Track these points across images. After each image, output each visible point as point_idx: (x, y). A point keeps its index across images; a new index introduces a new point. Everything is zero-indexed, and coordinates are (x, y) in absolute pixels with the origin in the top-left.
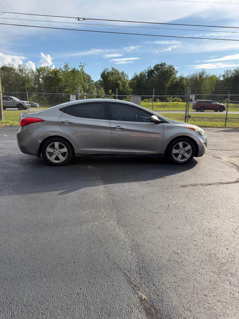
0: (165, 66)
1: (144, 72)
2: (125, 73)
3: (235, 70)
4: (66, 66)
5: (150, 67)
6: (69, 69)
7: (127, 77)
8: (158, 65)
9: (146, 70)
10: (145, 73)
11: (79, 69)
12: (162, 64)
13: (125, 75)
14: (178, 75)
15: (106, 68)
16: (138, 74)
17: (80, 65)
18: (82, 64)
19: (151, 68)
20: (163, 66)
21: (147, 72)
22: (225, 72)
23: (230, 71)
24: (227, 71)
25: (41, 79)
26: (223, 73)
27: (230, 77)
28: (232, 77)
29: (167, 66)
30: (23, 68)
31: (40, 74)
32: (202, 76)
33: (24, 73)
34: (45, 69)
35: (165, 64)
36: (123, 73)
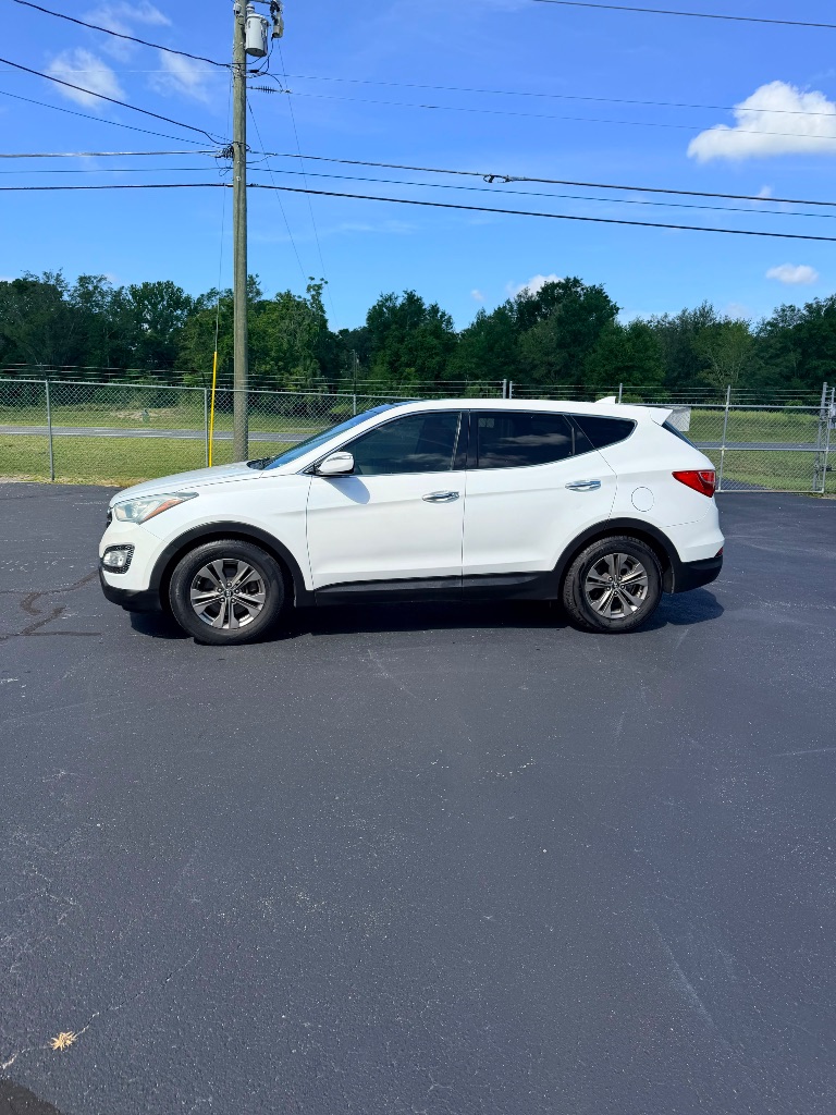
0: (579, 289)
1: (505, 307)
2: (442, 308)
3: (809, 307)
5: (526, 292)
7: (449, 322)
8: (553, 286)
9: (512, 300)
10: (510, 310)
11: (308, 297)
12: (568, 280)
13: (442, 316)
14: (624, 320)
15: (386, 293)
16: (490, 312)
17: (309, 282)
18: (317, 282)
19: (530, 294)
20: (570, 289)
21: (515, 307)
22: (776, 311)
23: (792, 308)
24: (783, 310)
25: (146, 326)
26: (770, 316)
27: (795, 327)
28: (798, 328)
29: (583, 289)
30: (96, 288)
31: (145, 306)
32: (703, 324)
33: (97, 305)
34: (161, 292)
35: (576, 282)
36: (435, 309)
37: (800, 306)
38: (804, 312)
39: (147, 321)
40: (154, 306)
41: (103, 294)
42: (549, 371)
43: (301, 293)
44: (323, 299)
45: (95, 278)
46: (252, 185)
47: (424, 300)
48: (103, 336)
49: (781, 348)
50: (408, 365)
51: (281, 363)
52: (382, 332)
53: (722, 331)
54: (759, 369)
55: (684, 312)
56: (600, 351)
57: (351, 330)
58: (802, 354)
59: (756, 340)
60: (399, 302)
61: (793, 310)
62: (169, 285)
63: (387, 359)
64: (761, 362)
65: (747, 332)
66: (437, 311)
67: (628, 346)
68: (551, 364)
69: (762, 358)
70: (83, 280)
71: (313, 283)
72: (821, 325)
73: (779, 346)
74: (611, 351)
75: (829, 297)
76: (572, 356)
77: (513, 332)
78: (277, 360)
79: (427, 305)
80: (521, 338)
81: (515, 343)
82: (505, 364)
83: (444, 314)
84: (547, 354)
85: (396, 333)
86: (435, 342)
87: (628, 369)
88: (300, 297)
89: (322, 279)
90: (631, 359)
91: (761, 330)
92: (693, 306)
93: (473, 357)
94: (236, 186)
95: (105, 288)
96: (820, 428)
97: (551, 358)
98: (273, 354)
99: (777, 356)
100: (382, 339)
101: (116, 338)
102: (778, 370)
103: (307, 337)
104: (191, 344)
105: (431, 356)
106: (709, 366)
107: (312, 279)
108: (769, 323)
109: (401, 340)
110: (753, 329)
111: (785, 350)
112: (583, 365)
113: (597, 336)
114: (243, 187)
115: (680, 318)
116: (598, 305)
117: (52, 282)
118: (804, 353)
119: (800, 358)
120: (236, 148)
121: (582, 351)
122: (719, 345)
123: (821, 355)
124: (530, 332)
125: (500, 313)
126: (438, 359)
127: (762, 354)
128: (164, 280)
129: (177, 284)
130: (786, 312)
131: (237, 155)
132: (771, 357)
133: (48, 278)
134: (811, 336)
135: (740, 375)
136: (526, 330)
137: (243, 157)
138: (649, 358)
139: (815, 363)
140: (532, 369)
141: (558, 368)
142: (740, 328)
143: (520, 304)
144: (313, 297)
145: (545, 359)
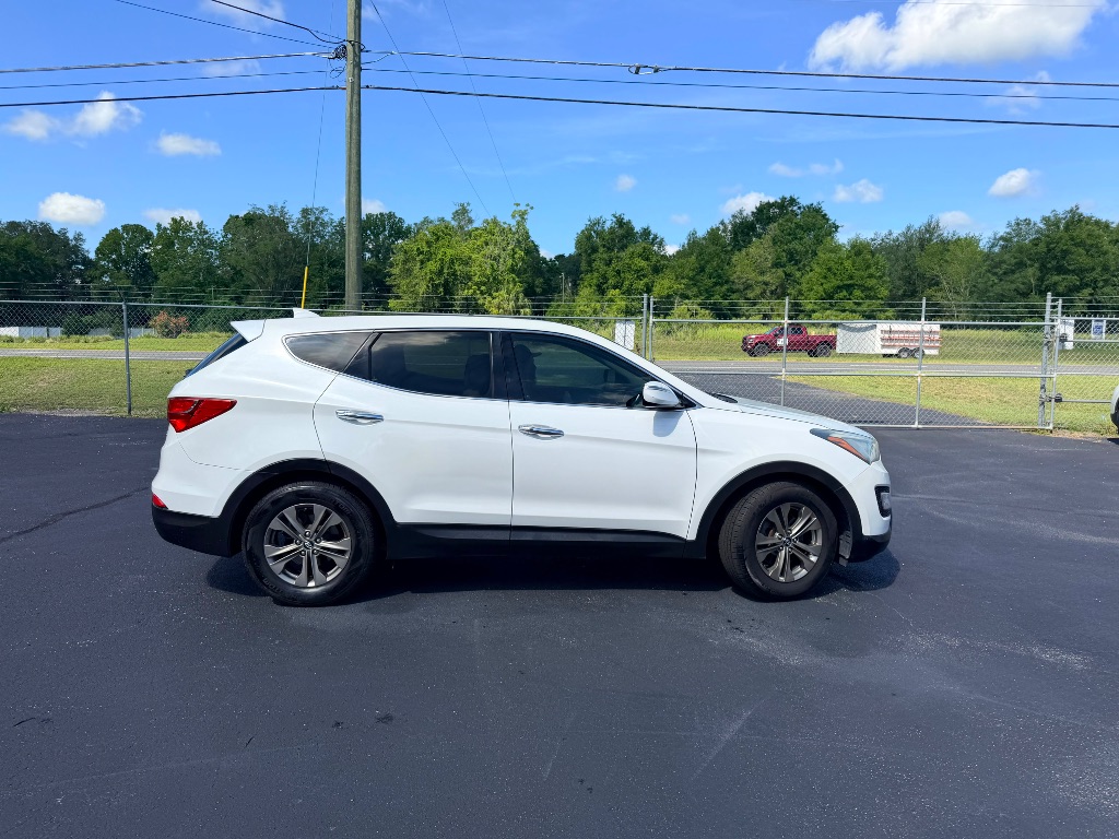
0: (795, 208)
1: (718, 229)
2: (654, 231)
4: (462, 212)
5: (741, 212)
6: (470, 221)
7: (661, 244)
8: (769, 205)
9: (727, 221)
10: (724, 231)
11: (513, 223)
12: (784, 199)
13: (653, 240)
14: (843, 238)
15: (594, 216)
16: (701, 233)
17: (515, 208)
18: (522, 208)
19: (744, 214)
20: (786, 209)
21: (730, 227)
22: (1009, 225)
23: (1027, 222)
24: (1018, 224)
25: (368, 255)
26: (1002, 231)
27: (1030, 241)
28: (1036, 243)
29: (799, 208)
30: (317, 219)
31: (368, 237)
32: (930, 240)
33: (319, 235)
34: (383, 222)
35: (793, 201)
36: (646, 232)
37: (1036, 218)
38: (1042, 226)
39: (369, 251)
40: (377, 236)
41: (323, 225)
42: (765, 292)
43: (507, 219)
44: (529, 225)
45: (317, 209)
46: (368, 87)
47: (634, 224)
48: (322, 264)
49: (1016, 264)
50: (615, 287)
51: (483, 288)
52: (589, 255)
53: (951, 247)
54: (992, 286)
55: (909, 228)
56: (818, 269)
57: (567, 255)
58: (1041, 270)
59: (988, 256)
60: (608, 225)
61: (1029, 224)
62: (391, 216)
63: (595, 281)
64: (994, 278)
65: (977, 246)
66: (649, 233)
67: (848, 264)
68: (766, 284)
69: (995, 274)
70: (305, 212)
71: (519, 208)
72: (1061, 238)
73: (1013, 261)
74: (829, 269)
75: (1069, 209)
76: (788, 275)
77: (726, 252)
78: (478, 284)
79: (638, 228)
80: (734, 258)
81: (728, 264)
82: (716, 284)
83: (656, 237)
84: (762, 273)
85: (605, 256)
86: (643, 263)
87: (849, 288)
88: (505, 223)
89: (528, 205)
90: (851, 278)
91: (993, 245)
92: (918, 223)
93: (683, 278)
94: (349, 89)
95: (326, 219)
96: (1045, 348)
97: (767, 278)
98: (476, 279)
99: (1013, 272)
100: (590, 263)
101: (334, 266)
102: (1014, 286)
103: (510, 262)
104: (395, 271)
105: (639, 278)
106: (937, 284)
107: (518, 205)
108: (1002, 238)
109: (609, 263)
110: (984, 245)
111: (1021, 265)
112: (800, 284)
113: (815, 254)
114: (357, 89)
115: (905, 235)
116: (817, 224)
117: (277, 214)
118: (1043, 268)
119: (1038, 274)
120: (349, 48)
121: (799, 270)
122: (947, 261)
123: (1060, 270)
124: (744, 252)
125: (713, 235)
126: (646, 280)
127: (995, 270)
128: (386, 211)
129: (398, 215)
130: (1020, 225)
131: (350, 55)
132: (1005, 273)
133: (273, 210)
134: (1049, 251)
135: (971, 293)
136: (739, 250)
137: (357, 56)
138: (871, 276)
139: (1056, 278)
140: (746, 289)
141: (774, 288)
142: (971, 243)
143: (734, 225)
144: (518, 223)
145: (760, 278)
